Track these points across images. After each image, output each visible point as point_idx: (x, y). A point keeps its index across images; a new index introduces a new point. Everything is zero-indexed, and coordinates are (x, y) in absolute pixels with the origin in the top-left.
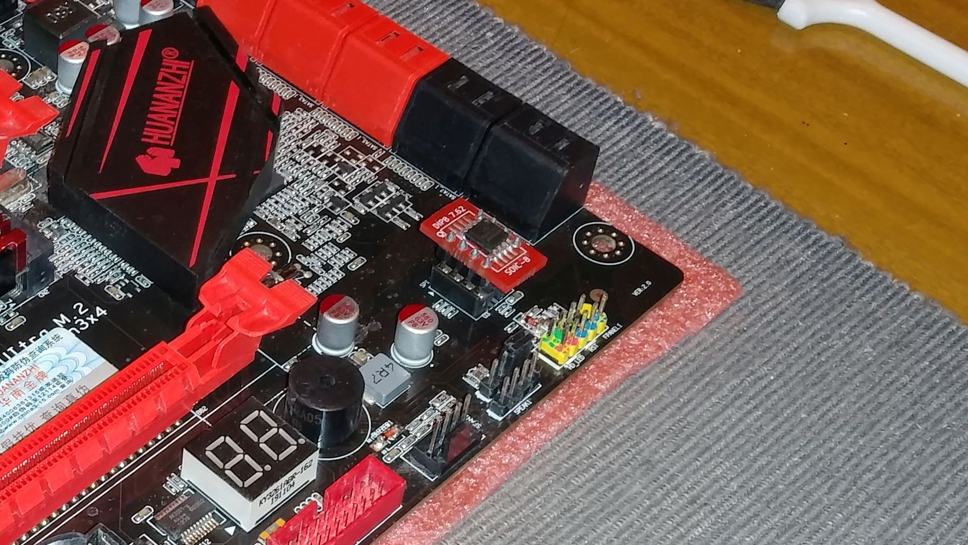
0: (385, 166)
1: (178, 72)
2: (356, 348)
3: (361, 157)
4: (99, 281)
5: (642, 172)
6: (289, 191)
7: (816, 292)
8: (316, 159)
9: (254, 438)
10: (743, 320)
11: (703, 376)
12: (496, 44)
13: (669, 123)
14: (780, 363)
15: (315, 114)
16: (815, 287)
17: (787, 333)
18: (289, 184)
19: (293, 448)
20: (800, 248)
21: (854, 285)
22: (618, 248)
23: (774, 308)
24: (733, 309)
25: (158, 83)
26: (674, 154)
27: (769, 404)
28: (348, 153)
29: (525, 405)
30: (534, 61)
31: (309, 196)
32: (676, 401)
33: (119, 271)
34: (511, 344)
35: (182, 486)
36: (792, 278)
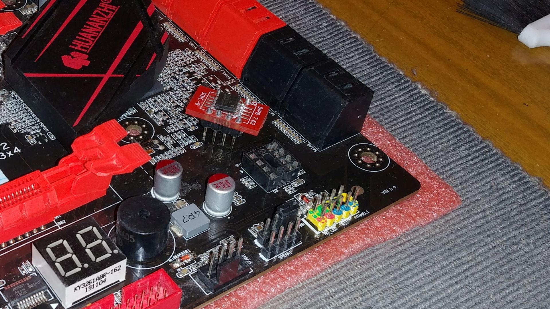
0: (233, 89)
1: (107, 11)
2: (180, 198)
3: (219, 82)
4: (23, 131)
5: (407, 119)
6: (165, 96)
7: (515, 212)
8: (189, 79)
9: (83, 244)
10: (459, 223)
11: (422, 255)
12: (328, 30)
13: (432, 92)
14: (480, 255)
15: (197, 53)
16: (514, 209)
17: (489, 236)
18: (167, 91)
19: (108, 255)
20: (508, 181)
21: (543, 212)
22: (378, 161)
23: (483, 218)
24: (453, 215)
25: (92, 15)
26: (431, 111)
27: (467, 282)
28: (211, 79)
29: (288, 254)
30: (351, 43)
31: (178, 101)
32: (399, 269)
33: (38, 127)
34: (282, 209)
35: (31, 270)
36: (499, 200)
